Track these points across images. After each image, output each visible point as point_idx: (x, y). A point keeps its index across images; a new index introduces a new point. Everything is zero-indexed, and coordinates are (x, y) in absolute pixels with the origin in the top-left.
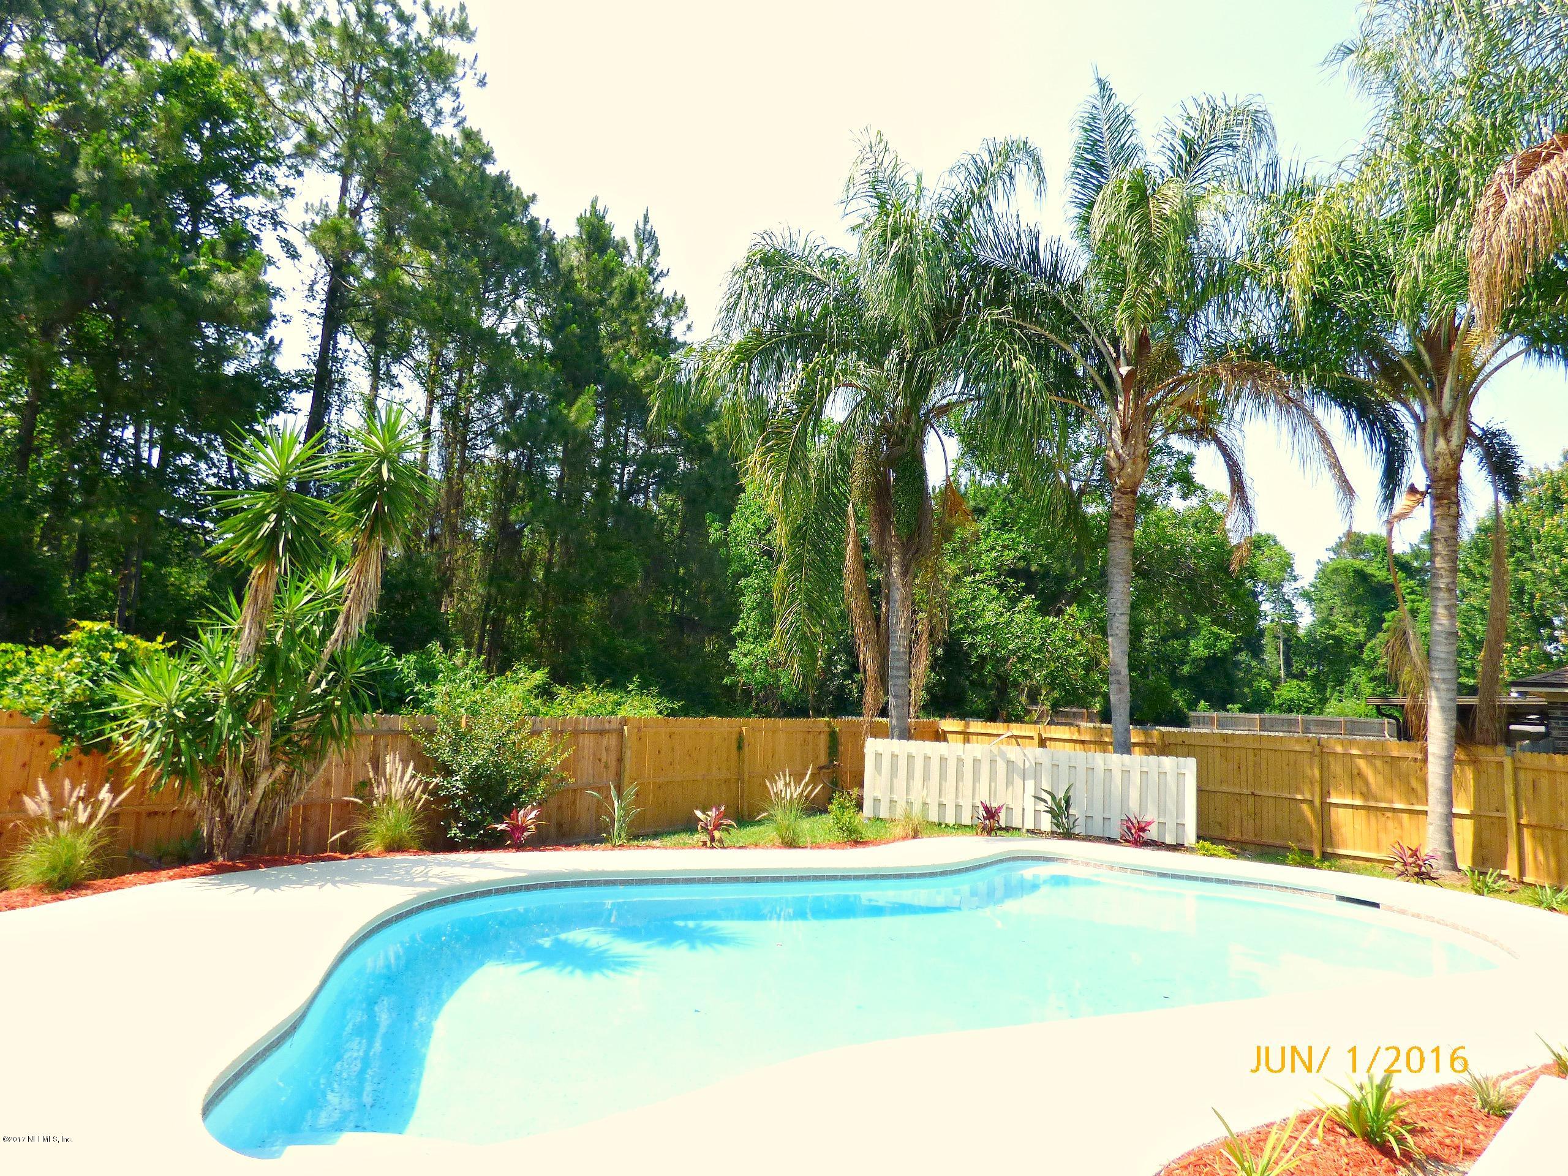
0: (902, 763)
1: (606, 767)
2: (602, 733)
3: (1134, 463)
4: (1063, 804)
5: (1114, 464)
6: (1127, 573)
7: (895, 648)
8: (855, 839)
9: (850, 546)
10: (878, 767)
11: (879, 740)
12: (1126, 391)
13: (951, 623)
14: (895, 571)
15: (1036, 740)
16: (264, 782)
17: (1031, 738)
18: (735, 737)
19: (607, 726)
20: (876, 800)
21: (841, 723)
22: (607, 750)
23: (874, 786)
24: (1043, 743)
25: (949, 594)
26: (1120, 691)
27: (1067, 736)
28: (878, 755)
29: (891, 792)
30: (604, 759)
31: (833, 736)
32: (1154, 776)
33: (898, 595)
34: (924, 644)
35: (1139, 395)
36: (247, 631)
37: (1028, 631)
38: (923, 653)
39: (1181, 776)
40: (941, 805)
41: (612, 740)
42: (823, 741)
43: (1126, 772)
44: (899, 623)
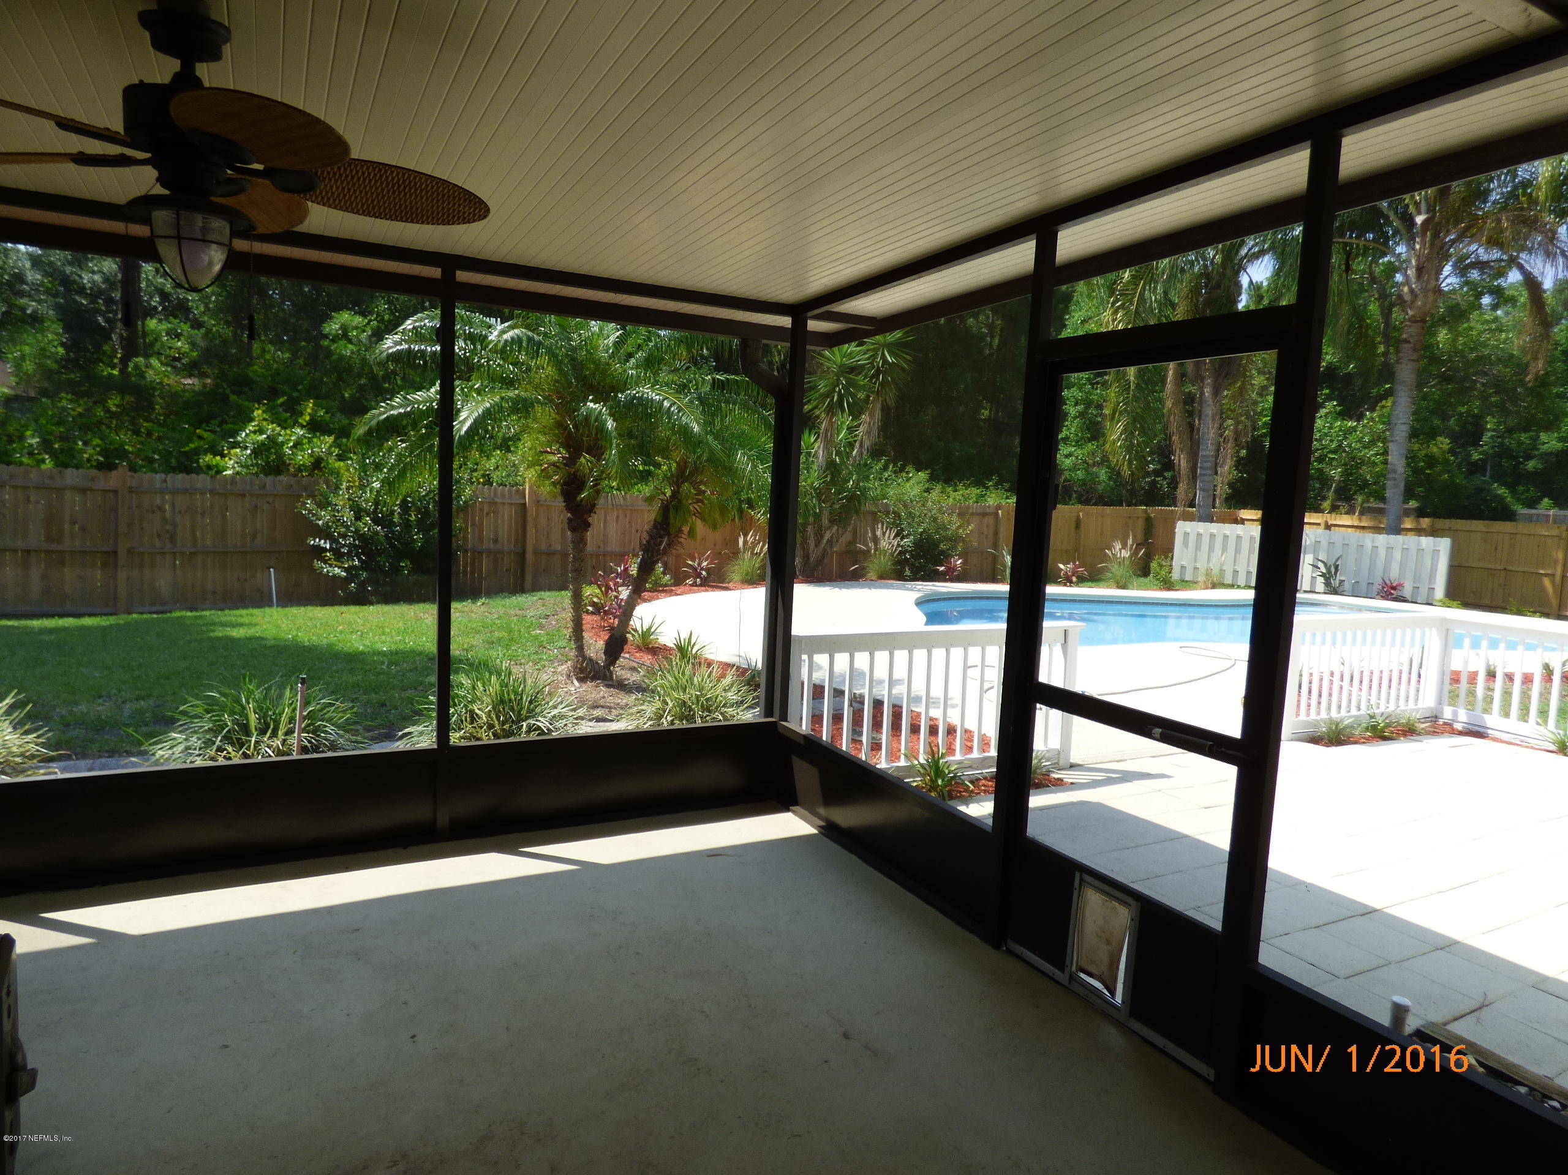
0: (1206, 540)
1: (987, 538)
2: (984, 515)
3: (1425, 296)
4: (1333, 570)
5: (1407, 297)
6: (1411, 390)
7: (1205, 453)
8: (1168, 585)
9: (1171, 372)
10: (1185, 543)
11: (1188, 523)
12: (1424, 235)
13: (1254, 429)
14: (1207, 391)
15: (1323, 526)
16: (827, 536)
17: (1319, 524)
18: (1074, 519)
19: (988, 511)
20: (1183, 567)
21: (1154, 511)
22: (987, 526)
23: (1182, 555)
24: (1328, 527)
25: (1255, 403)
26: (1396, 486)
27: (1349, 523)
28: (1186, 534)
29: (1196, 561)
30: (985, 532)
31: (1148, 520)
32: (1413, 553)
33: (1209, 410)
34: (1229, 449)
35: (1436, 236)
36: (821, 453)
37: (1326, 435)
38: (1229, 456)
39: (1436, 552)
40: (1236, 572)
41: (990, 520)
42: (1140, 524)
43: (1390, 549)
44: (1209, 431)
